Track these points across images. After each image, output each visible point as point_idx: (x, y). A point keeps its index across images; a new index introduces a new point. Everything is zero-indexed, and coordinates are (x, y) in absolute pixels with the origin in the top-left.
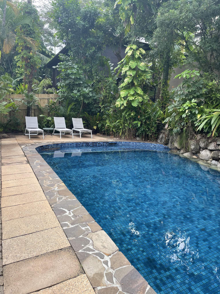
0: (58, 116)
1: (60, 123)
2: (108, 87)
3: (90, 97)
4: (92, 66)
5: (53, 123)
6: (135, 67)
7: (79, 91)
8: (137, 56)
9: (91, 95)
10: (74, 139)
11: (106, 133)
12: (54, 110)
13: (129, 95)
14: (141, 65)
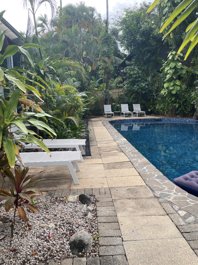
0: (124, 103)
1: (125, 108)
2: (160, 80)
3: (146, 89)
4: (148, 66)
5: (121, 109)
6: (174, 66)
7: (138, 85)
8: (176, 59)
9: (147, 87)
10: (133, 118)
11: (157, 114)
12: (121, 100)
13: (170, 86)
14: (179, 65)
